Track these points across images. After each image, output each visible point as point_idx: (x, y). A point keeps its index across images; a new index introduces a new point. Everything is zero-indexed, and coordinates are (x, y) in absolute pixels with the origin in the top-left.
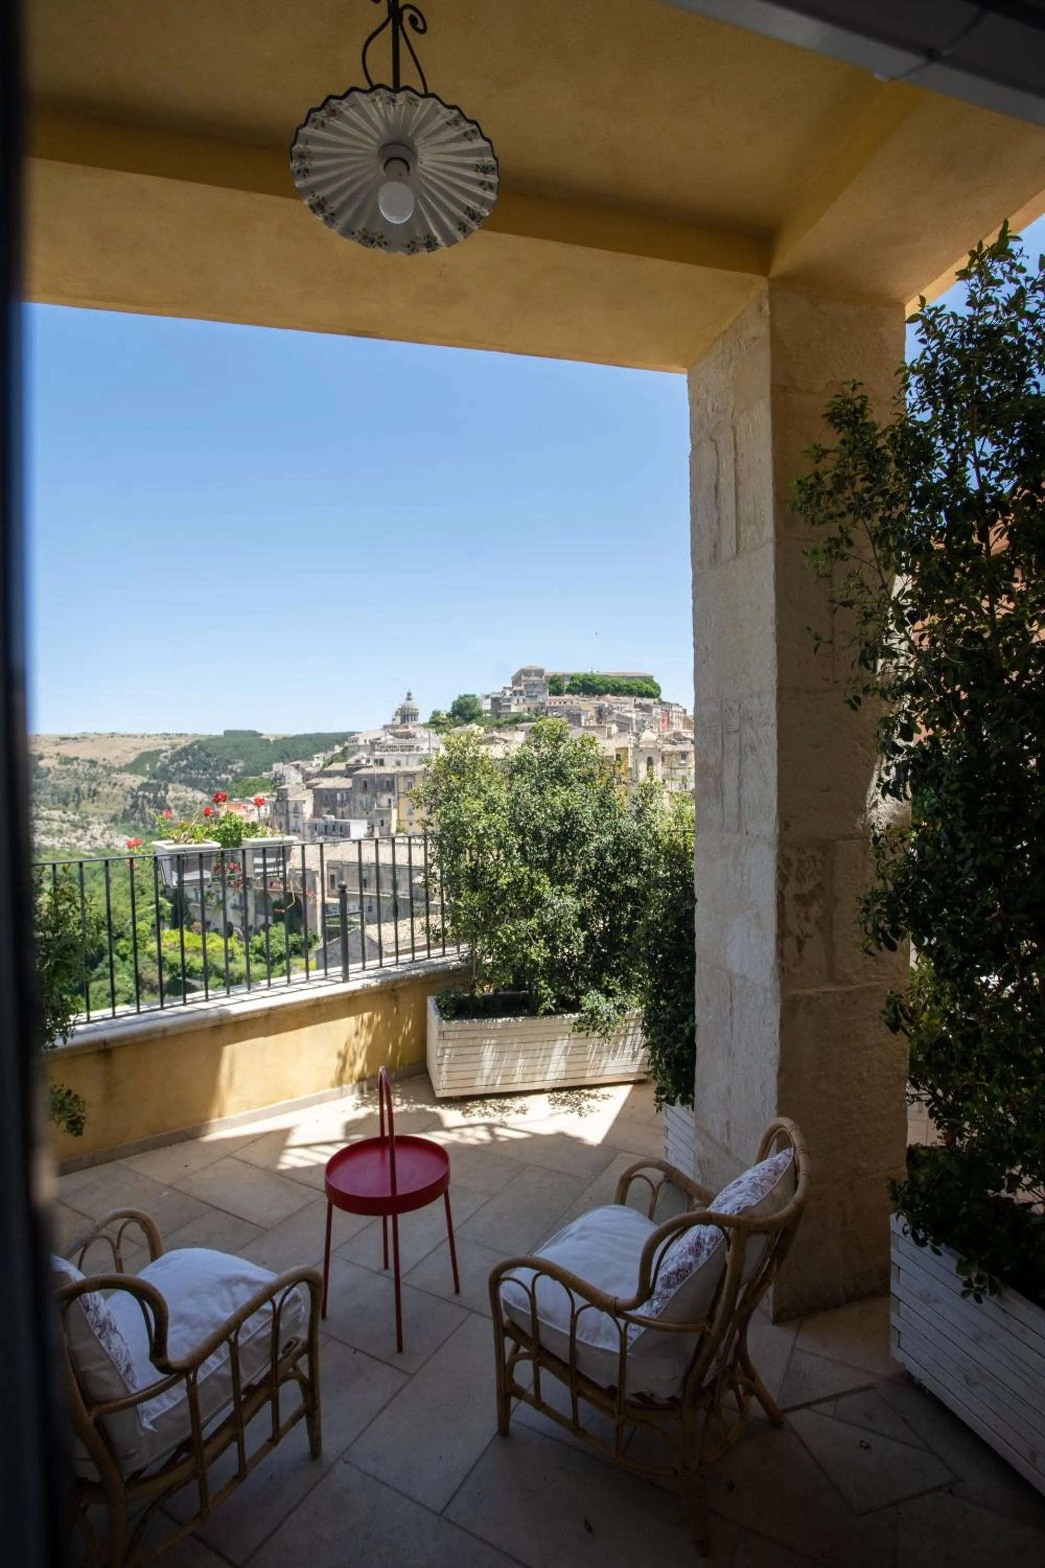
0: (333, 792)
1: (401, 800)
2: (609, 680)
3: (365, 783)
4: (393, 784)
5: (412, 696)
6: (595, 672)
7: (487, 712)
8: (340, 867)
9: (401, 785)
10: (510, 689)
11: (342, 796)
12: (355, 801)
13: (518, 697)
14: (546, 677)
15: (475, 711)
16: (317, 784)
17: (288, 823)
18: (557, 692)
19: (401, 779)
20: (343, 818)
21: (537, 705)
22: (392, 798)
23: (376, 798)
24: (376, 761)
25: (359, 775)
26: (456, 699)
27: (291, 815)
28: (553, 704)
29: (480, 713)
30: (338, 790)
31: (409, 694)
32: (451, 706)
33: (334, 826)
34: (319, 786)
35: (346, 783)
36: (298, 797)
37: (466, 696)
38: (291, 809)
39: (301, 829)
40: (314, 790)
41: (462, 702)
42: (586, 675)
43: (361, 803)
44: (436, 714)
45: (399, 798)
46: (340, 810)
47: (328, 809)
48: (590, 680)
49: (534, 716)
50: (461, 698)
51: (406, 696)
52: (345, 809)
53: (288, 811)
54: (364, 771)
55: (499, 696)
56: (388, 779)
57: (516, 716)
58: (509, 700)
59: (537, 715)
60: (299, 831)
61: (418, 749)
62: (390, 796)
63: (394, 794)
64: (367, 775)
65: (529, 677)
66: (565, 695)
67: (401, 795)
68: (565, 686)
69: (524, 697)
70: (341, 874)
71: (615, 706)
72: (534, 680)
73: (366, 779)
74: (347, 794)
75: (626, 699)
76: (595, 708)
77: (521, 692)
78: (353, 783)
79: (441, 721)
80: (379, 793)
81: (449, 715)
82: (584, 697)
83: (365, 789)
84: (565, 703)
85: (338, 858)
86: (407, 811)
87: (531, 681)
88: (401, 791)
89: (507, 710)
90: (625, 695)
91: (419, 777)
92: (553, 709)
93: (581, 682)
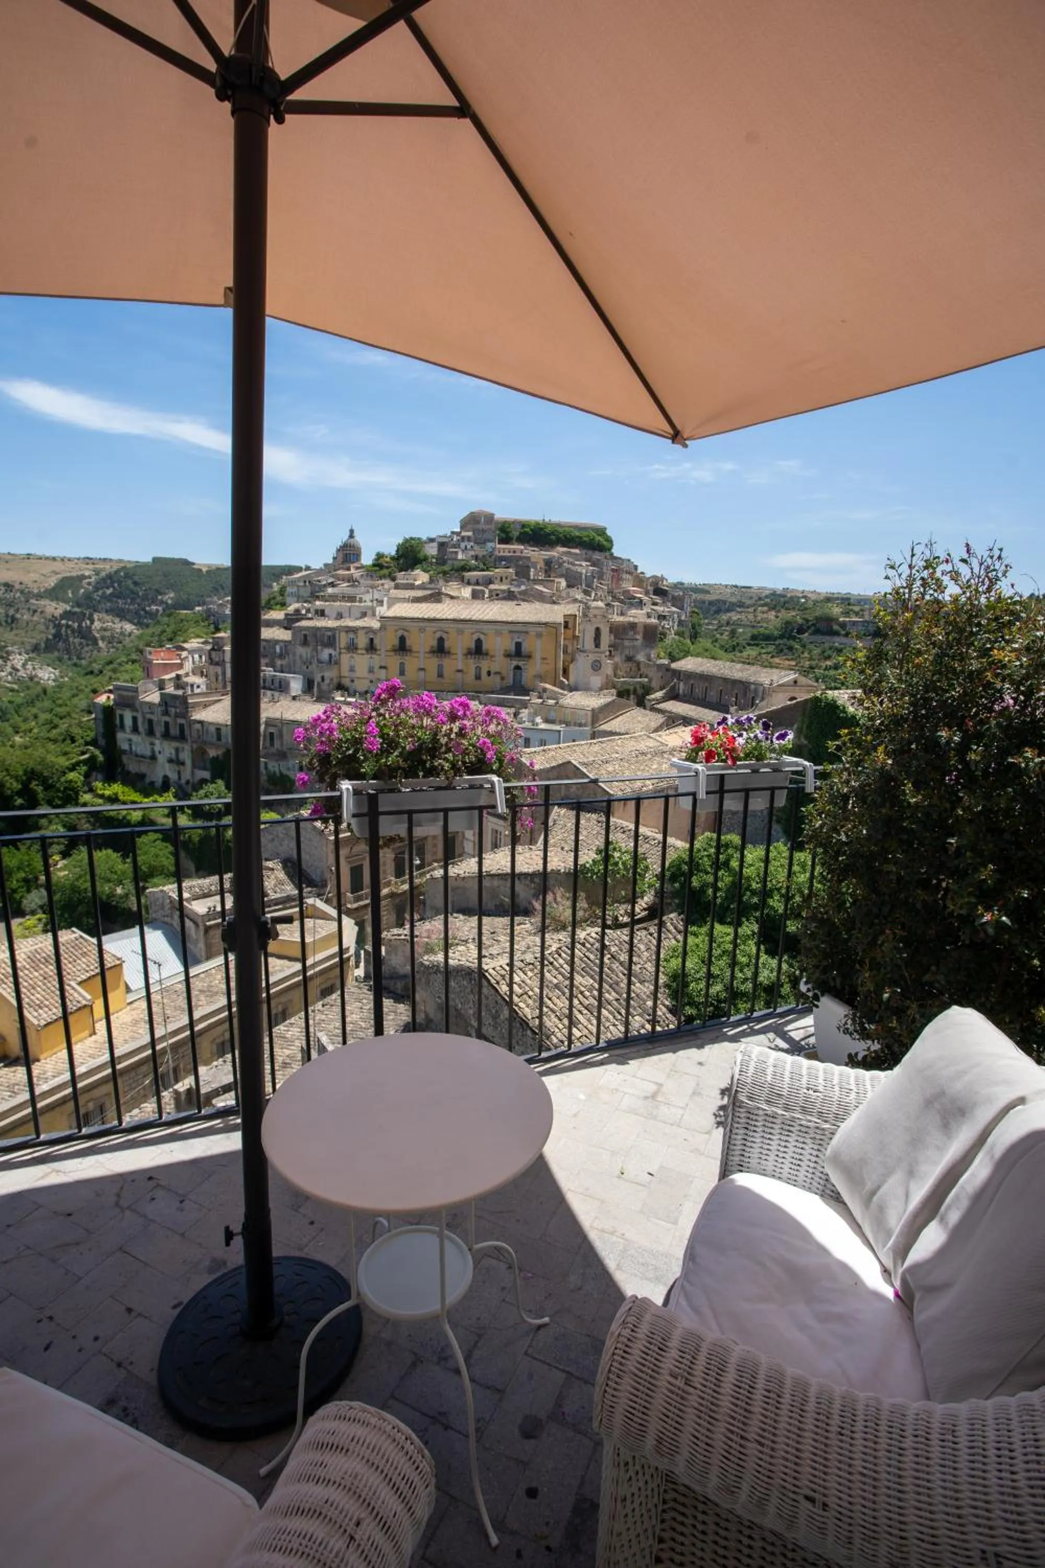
0: (271, 643)
1: (342, 655)
2: (561, 530)
3: (305, 636)
4: (334, 639)
5: (355, 534)
6: (547, 520)
7: (433, 557)
8: (280, 725)
9: (343, 640)
10: (458, 534)
11: (281, 648)
12: (294, 654)
13: (466, 543)
14: (497, 523)
15: (420, 555)
18: (505, 540)
19: (343, 635)
20: (282, 672)
21: (485, 553)
22: (333, 653)
23: (317, 652)
24: (317, 612)
25: (299, 627)
26: (401, 541)
27: (228, 666)
28: (501, 554)
29: (426, 559)
30: (277, 642)
31: (352, 531)
32: (396, 548)
33: (273, 680)
35: (285, 635)
37: (412, 539)
38: (227, 658)
41: (407, 545)
42: (538, 524)
43: (301, 656)
44: (380, 556)
45: (340, 653)
46: (279, 663)
47: (267, 661)
48: (541, 529)
49: (482, 566)
50: (406, 541)
51: (348, 534)
52: (284, 662)
54: (304, 623)
55: (446, 541)
56: (330, 633)
57: (463, 563)
58: (457, 546)
59: (484, 564)
61: (361, 601)
62: (331, 651)
63: (335, 649)
64: (307, 628)
65: (478, 522)
66: (513, 544)
67: (343, 651)
68: (515, 534)
69: (472, 544)
70: (281, 732)
71: (565, 558)
72: (482, 526)
73: (306, 632)
74: (286, 646)
75: (577, 551)
76: (544, 560)
77: (469, 539)
78: (294, 635)
79: (385, 565)
80: (319, 648)
81: (393, 558)
82: (532, 546)
83: (305, 643)
84: (514, 552)
85: (277, 715)
86: (348, 669)
87: (480, 527)
88: (342, 646)
89: (454, 556)
90: (576, 548)
91: (361, 634)
92: (502, 559)
93: (531, 530)
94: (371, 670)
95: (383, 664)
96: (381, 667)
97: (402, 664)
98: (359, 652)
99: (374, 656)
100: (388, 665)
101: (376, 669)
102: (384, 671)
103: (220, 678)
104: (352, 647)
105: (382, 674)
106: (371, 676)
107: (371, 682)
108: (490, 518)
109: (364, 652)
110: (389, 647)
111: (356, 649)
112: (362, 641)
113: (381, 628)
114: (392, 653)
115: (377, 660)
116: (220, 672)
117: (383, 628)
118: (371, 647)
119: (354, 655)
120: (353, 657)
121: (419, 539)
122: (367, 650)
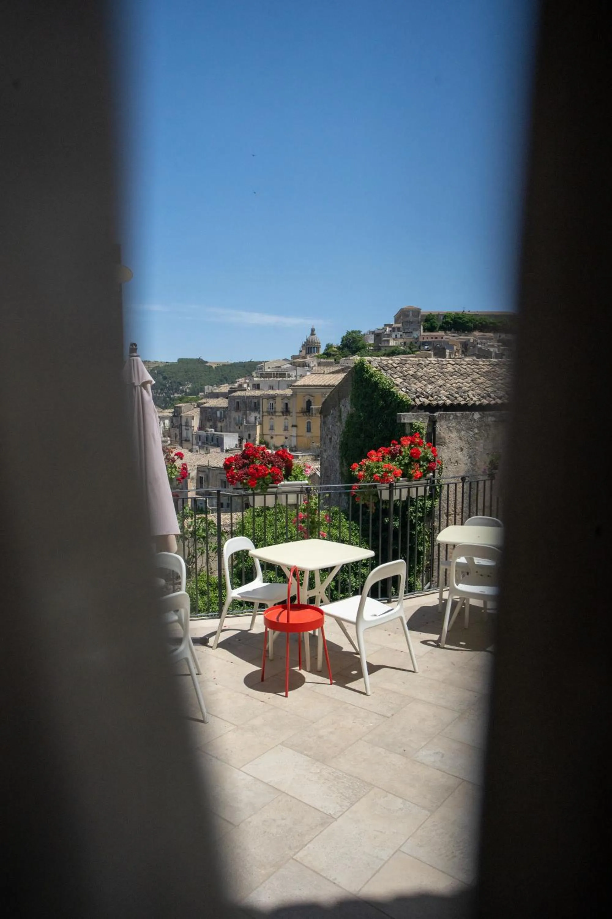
0: (214, 409)
1: (264, 417)
2: (478, 318)
3: (238, 403)
4: (259, 405)
5: (315, 332)
6: (466, 311)
7: (370, 345)
8: (207, 471)
9: (265, 405)
10: (390, 326)
11: (221, 413)
12: (230, 418)
13: (396, 333)
14: (422, 316)
15: (360, 344)
16: (205, 403)
17: (181, 434)
18: (431, 329)
19: (265, 401)
20: (221, 431)
21: (411, 340)
22: (258, 416)
23: (246, 415)
24: (254, 385)
25: (234, 396)
26: (345, 334)
27: (184, 428)
28: (425, 340)
29: (364, 347)
30: (218, 409)
31: (313, 330)
32: (341, 340)
33: (212, 438)
34: (207, 405)
35: (225, 403)
36: (190, 414)
37: (353, 332)
38: (183, 423)
39: (191, 440)
40: (201, 408)
41: (349, 337)
42: (457, 314)
43: (235, 419)
44: (329, 346)
45: (263, 416)
46: (219, 425)
47: (211, 423)
48: (460, 318)
49: (408, 350)
50: (349, 333)
51: (310, 332)
52: (223, 424)
53: (181, 425)
54: (238, 394)
55: (381, 332)
56: (256, 401)
57: (393, 349)
58: (389, 335)
59: (410, 348)
60: (189, 441)
62: (256, 414)
63: (259, 413)
64: (242, 397)
65: (408, 316)
66: (437, 332)
67: (265, 414)
68: (439, 324)
69: (401, 333)
70: (207, 477)
71: (479, 341)
72: (411, 318)
73: (237, 400)
74: (224, 412)
75: (491, 335)
76: (461, 343)
77: (399, 329)
78: (230, 403)
79: (333, 353)
80: (248, 412)
81: (339, 348)
82: (453, 333)
83: (238, 408)
84: (436, 338)
85: (206, 463)
86: (269, 427)
87: (407, 319)
88: (265, 410)
89: (386, 345)
90: (490, 332)
91: (278, 400)
92: (424, 344)
93: (452, 320)
94: (286, 429)
95: (294, 424)
96: (293, 426)
97: (309, 423)
98: (277, 414)
99: (288, 417)
100: (299, 426)
101: (290, 428)
102: (295, 429)
103: (178, 437)
104: (272, 412)
105: (293, 431)
106: (285, 433)
107: (286, 438)
108: (417, 312)
109: (280, 414)
110: (299, 410)
111: (275, 412)
112: (279, 406)
113: (292, 395)
114: (301, 414)
115: (290, 420)
116: (178, 434)
117: (294, 395)
118: (286, 411)
119: (273, 417)
120: (272, 419)
121: (359, 332)
122: (283, 412)
